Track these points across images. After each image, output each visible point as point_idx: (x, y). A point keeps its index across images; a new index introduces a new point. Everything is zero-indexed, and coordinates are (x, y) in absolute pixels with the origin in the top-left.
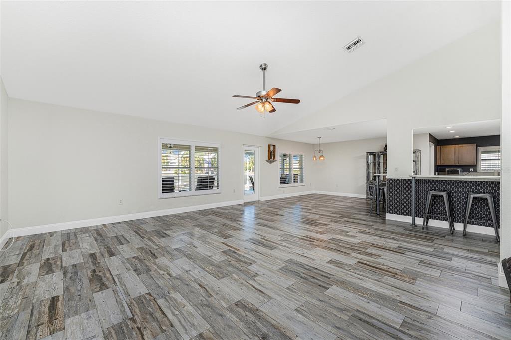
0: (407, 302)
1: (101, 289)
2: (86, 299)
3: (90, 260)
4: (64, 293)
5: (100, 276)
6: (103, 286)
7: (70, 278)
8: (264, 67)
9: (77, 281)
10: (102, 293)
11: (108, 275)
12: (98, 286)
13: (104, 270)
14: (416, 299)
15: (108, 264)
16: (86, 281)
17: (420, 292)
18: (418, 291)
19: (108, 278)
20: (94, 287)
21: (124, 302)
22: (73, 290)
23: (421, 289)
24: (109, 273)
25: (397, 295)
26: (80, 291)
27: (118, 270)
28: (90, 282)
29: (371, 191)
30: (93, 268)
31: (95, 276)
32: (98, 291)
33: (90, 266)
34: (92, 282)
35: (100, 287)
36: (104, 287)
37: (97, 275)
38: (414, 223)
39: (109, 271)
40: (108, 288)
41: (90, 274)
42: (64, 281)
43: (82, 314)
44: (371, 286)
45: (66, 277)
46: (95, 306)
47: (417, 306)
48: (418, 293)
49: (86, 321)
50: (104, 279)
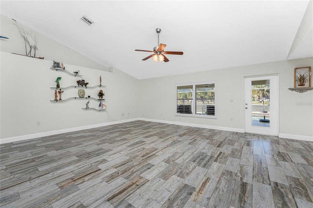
0: (46, 175)
8: (158, 30)
14: (45, 179)
17: (47, 184)
18: (48, 183)
23: (49, 185)
25: (54, 174)
44: (68, 168)
47: (40, 177)
48: (47, 182)
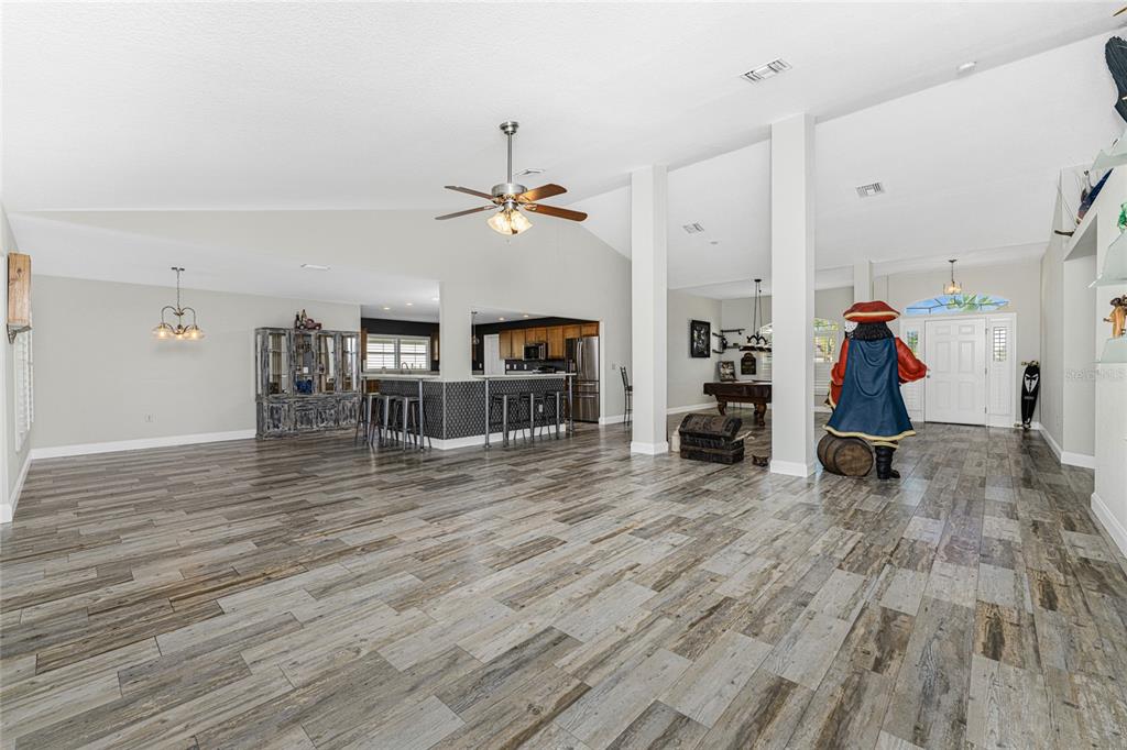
1: (896, 614)
2: (933, 616)
3: (859, 717)
4: (970, 654)
5: (878, 640)
6: (889, 617)
7: (947, 689)
9: (932, 667)
10: (900, 608)
11: (861, 631)
12: (898, 622)
13: (856, 650)
15: (828, 662)
16: (914, 650)
19: (867, 625)
20: (907, 625)
21: (881, 578)
22: (950, 649)
24: (853, 635)
26: (936, 637)
27: (831, 628)
28: (906, 643)
29: (276, 416)
30: (873, 680)
31: (888, 648)
32: (906, 615)
33: (878, 692)
34: (904, 639)
35: (895, 619)
36: (890, 614)
37: (881, 648)
38: (487, 444)
39: (847, 639)
40: (884, 610)
41: (894, 665)
42: (968, 689)
43: (948, 600)
45: (960, 701)
46: (924, 598)
49: (945, 591)
50: (876, 628)
